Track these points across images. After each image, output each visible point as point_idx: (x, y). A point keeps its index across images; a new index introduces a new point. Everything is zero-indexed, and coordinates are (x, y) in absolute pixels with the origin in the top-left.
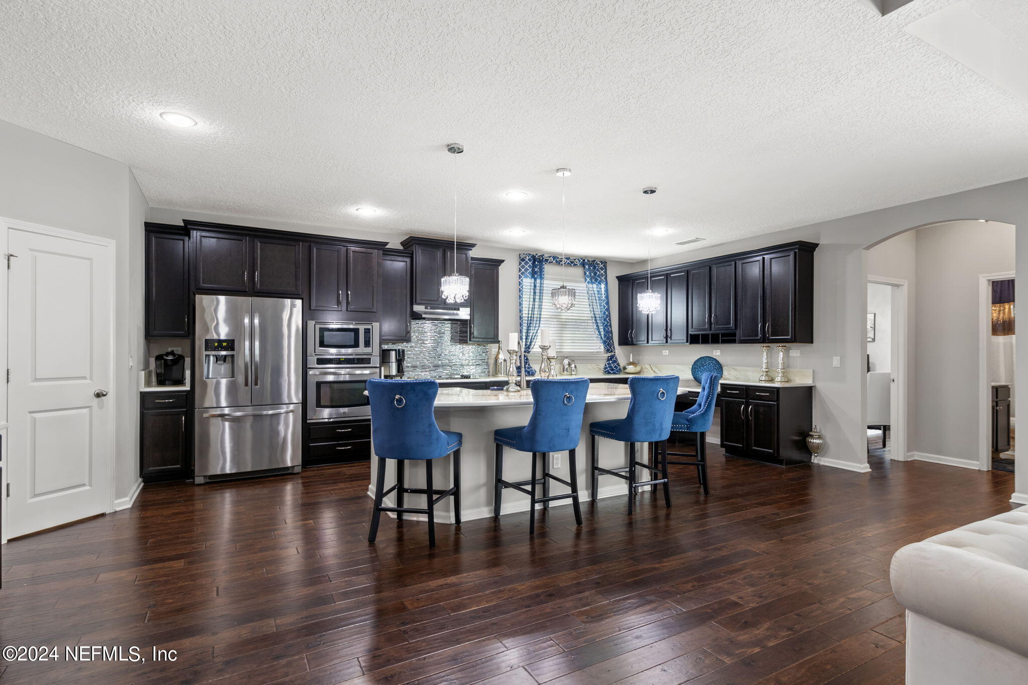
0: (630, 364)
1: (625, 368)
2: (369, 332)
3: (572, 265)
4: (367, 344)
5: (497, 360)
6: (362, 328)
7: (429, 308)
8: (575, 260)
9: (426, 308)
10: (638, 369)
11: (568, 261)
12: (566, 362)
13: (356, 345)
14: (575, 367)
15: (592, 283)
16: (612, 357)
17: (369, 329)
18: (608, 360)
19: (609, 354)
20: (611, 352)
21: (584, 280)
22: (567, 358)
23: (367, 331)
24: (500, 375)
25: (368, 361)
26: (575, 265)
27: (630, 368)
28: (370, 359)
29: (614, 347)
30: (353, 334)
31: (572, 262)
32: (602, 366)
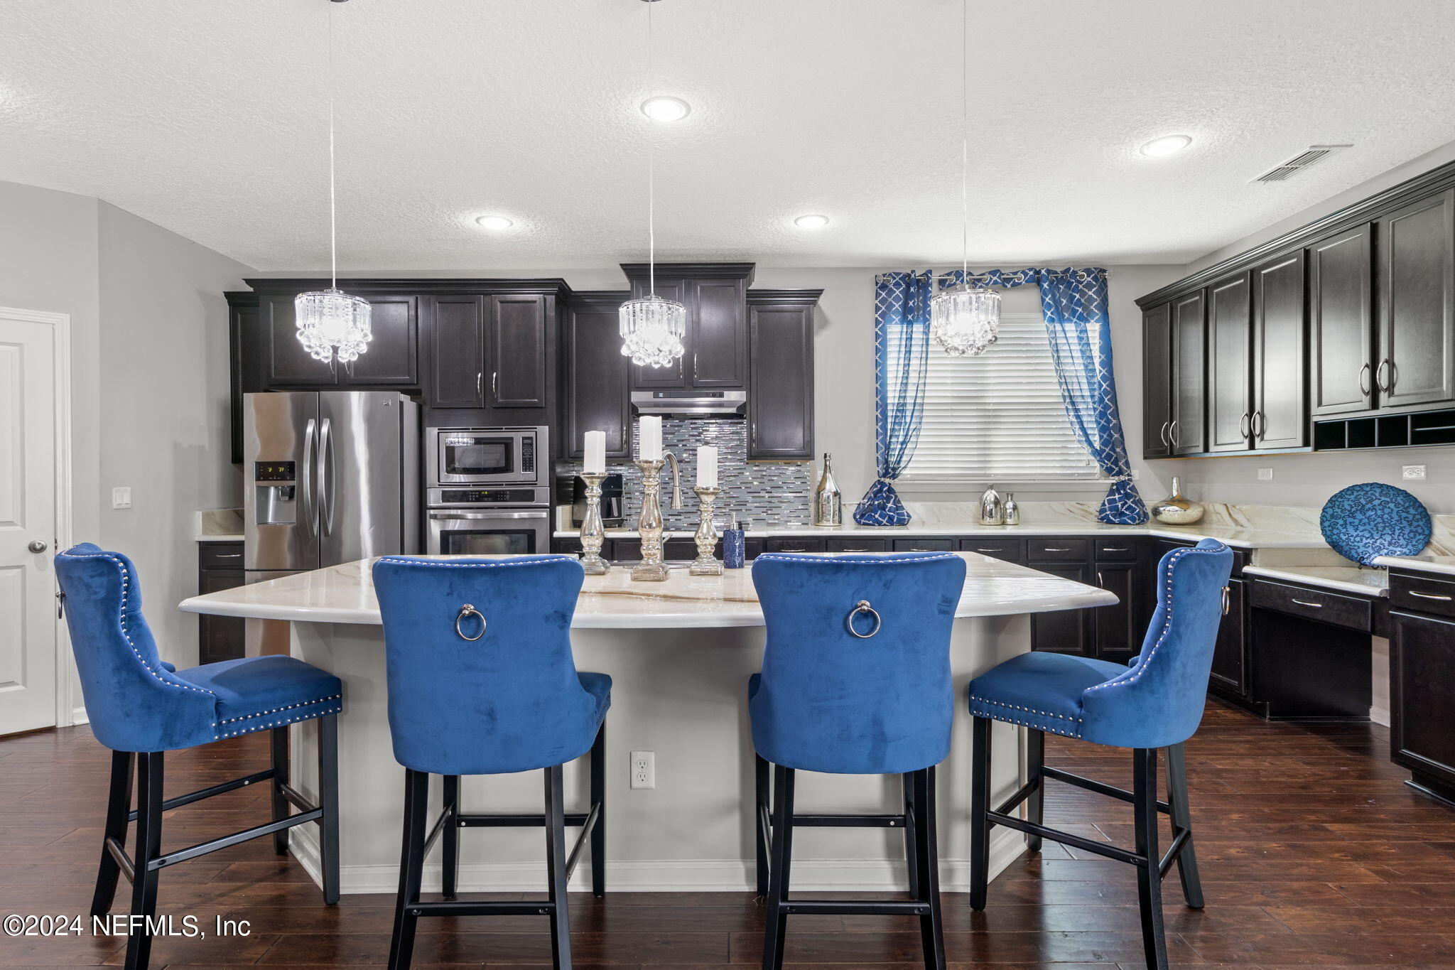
0: (1172, 501)
1: (1156, 512)
2: (532, 444)
3: (1009, 286)
4: (528, 464)
5: (819, 493)
6: (518, 437)
7: (661, 395)
8: (1015, 273)
9: (656, 396)
10: (1193, 513)
11: (995, 278)
12: (990, 495)
13: (508, 468)
14: (1015, 508)
15: (1062, 320)
16: (1121, 485)
17: (531, 438)
18: (1112, 492)
19: (1114, 480)
20: (1120, 473)
21: (1041, 315)
22: (991, 487)
23: (529, 444)
24: (825, 523)
25: (530, 496)
26: (1014, 285)
27: (1172, 513)
28: (532, 492)
29: (1127, 463)
30: (501, 448)
31: (1008, 280)
32: (1095, 506)
